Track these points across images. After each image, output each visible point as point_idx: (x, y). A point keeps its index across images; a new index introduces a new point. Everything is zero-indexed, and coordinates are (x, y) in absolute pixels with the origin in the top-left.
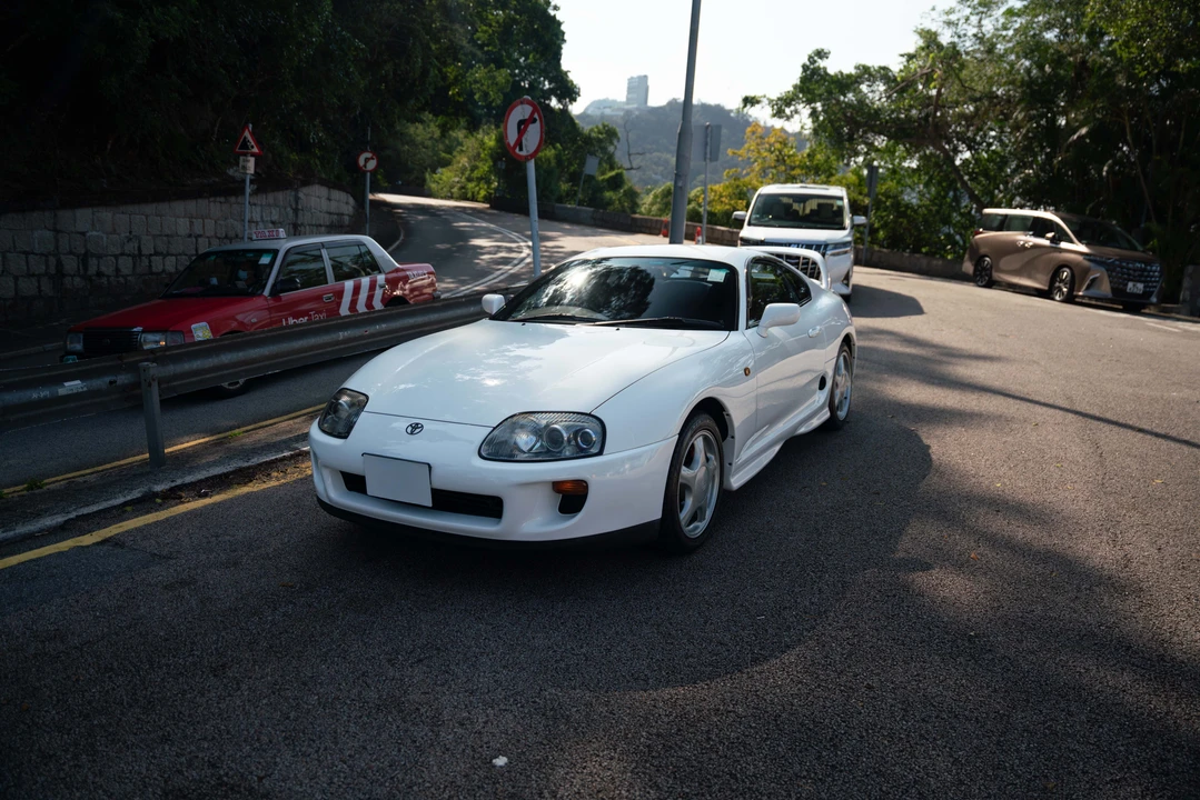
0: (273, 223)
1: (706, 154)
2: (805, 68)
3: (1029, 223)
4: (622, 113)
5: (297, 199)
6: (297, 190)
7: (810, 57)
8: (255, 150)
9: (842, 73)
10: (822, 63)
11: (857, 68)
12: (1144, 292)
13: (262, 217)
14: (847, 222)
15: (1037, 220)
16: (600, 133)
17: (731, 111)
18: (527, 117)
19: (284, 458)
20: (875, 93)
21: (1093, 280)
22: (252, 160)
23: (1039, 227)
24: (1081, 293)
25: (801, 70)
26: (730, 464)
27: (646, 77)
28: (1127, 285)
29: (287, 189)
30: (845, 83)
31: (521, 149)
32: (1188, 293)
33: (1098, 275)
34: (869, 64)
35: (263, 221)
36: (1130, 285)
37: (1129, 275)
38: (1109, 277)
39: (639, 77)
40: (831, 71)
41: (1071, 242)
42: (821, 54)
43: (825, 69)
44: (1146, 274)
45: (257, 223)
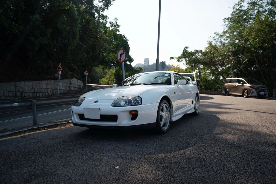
0: (65, 86)
1: (162, 68)
2: (183, 51)
3: (236, 81)
4: (143, 66)
5: (70, 81)
6: (70, 79)
7: (184, 48)
8: (61, 69)
9: (192, 52)
10: (187, 50)
11: (195, 50)
12: (264, 94)
13: (62, 85)
14: (195, 79)
15: (238, 80)
16: (138, 69)
17: (167, 65)
18: (122, 53)
19: (65, 123)
20: (199, 56)
21: (253, 92)
22: (60, 71)
23: (239, 81)
24: (250, 95)
25: (182, 51)
26: (172, 115)
27: (148, 58)
28: (260, 93)
29: (68, 79)
30: (192, 54)
31: (121, 60)
32: (274, 95)
33: (253, 91)
34: (197, 50)
35: (62, 86)
36: (261, 93)
37: (260, 90)
38: (256, 91)
39: (147, 58)
40: (189, 51)
41: (246, 84)
42: (187, 48)
43: (188, 51)
44: (264, 90)
45: (61, 86)
